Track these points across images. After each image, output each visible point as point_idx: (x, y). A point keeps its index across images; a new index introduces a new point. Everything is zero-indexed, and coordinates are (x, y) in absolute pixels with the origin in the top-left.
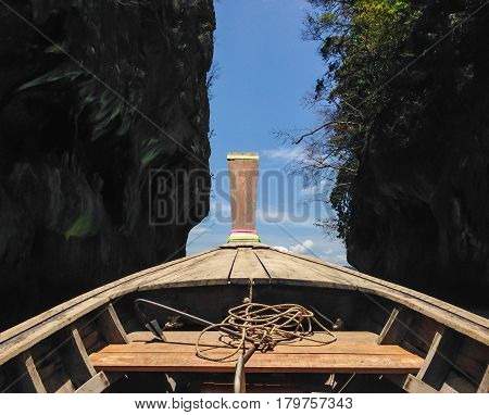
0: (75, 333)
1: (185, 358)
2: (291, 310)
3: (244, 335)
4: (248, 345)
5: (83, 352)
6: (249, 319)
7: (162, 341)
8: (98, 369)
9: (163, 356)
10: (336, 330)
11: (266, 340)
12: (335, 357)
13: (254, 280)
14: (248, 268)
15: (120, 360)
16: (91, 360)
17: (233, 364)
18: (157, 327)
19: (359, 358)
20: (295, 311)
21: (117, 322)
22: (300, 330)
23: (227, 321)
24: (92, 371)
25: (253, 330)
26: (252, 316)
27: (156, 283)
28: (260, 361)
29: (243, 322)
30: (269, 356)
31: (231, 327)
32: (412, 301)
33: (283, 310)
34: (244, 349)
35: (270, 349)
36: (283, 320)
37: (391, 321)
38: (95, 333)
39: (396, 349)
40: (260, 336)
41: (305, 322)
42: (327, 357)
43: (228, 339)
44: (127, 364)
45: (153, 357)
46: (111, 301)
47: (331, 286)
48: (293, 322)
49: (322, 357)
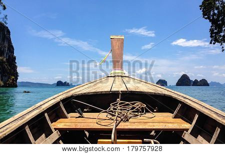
0: (46, 115)
1: (92, 124)
2: (136, 104)
3: (117, 114)
4: (118, 119)
5: (49, 122)
6: (119, 108)
7: (83, 117)
8: (56, 129)
9: (83, 124)
10: (155, 112)
11: (126, 117)
12: (154, 124)
13: (121, 91)
14: (119, 86)
15: (65, 125)
16: (53, 126)
17: (111, 127)
18: (81, 112)
19: (164, 124)
20: (138, 105)
21: (64, 109)
22: (140, 112)
23: (109, 109)
24: (53, 130)
25: (121, 113)
26: (120, 106)
27: (80, 93)
28: (123, 126)
29: (116, 109)
30: (127, 123)
31: (111, 111)
32: (187, 100)
33: (133, 104)
34: (117, 120)
35: (128, 120)
36: (133, 108)
37: (178, 108)
38: (55, 114)
39: (180, 120)
40: (123, 115)
41: (142, 109)
42: (151, 124)
43: (110, 116)
44: (68, 127)
45: (79, 124)
46: (61, 101)
47: (153, 94)
48: (138, 109)
49: (149, 124)
